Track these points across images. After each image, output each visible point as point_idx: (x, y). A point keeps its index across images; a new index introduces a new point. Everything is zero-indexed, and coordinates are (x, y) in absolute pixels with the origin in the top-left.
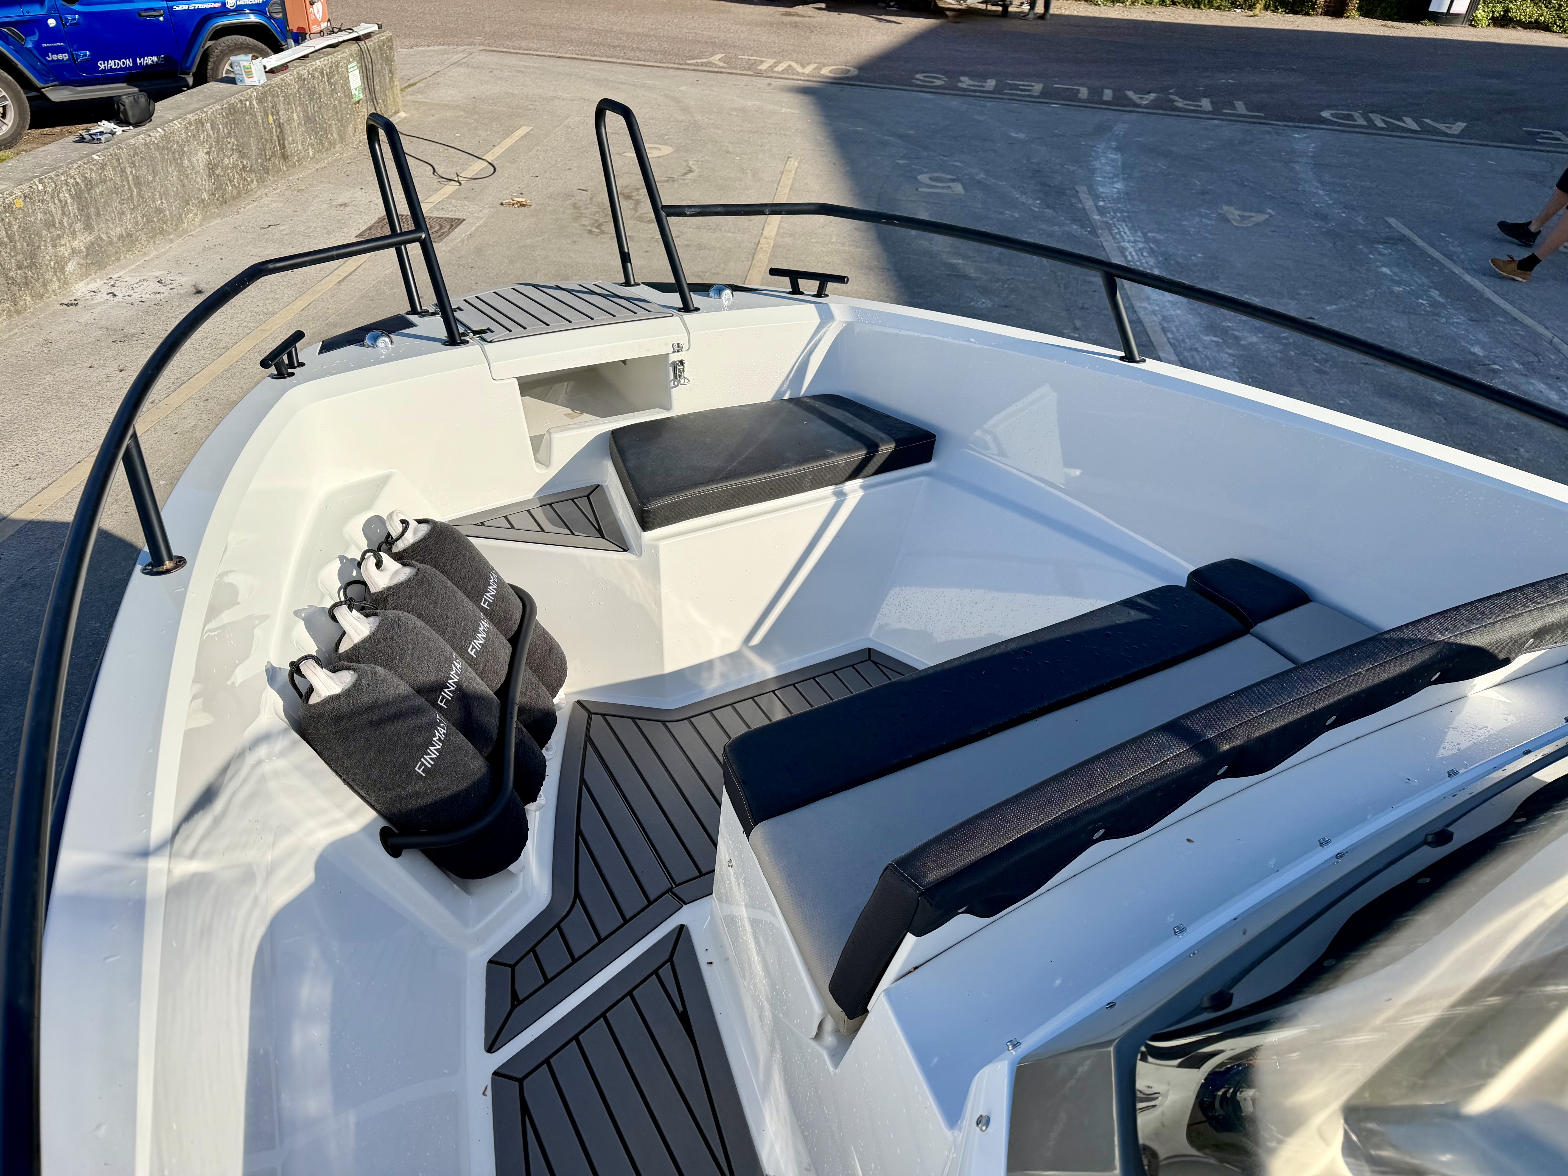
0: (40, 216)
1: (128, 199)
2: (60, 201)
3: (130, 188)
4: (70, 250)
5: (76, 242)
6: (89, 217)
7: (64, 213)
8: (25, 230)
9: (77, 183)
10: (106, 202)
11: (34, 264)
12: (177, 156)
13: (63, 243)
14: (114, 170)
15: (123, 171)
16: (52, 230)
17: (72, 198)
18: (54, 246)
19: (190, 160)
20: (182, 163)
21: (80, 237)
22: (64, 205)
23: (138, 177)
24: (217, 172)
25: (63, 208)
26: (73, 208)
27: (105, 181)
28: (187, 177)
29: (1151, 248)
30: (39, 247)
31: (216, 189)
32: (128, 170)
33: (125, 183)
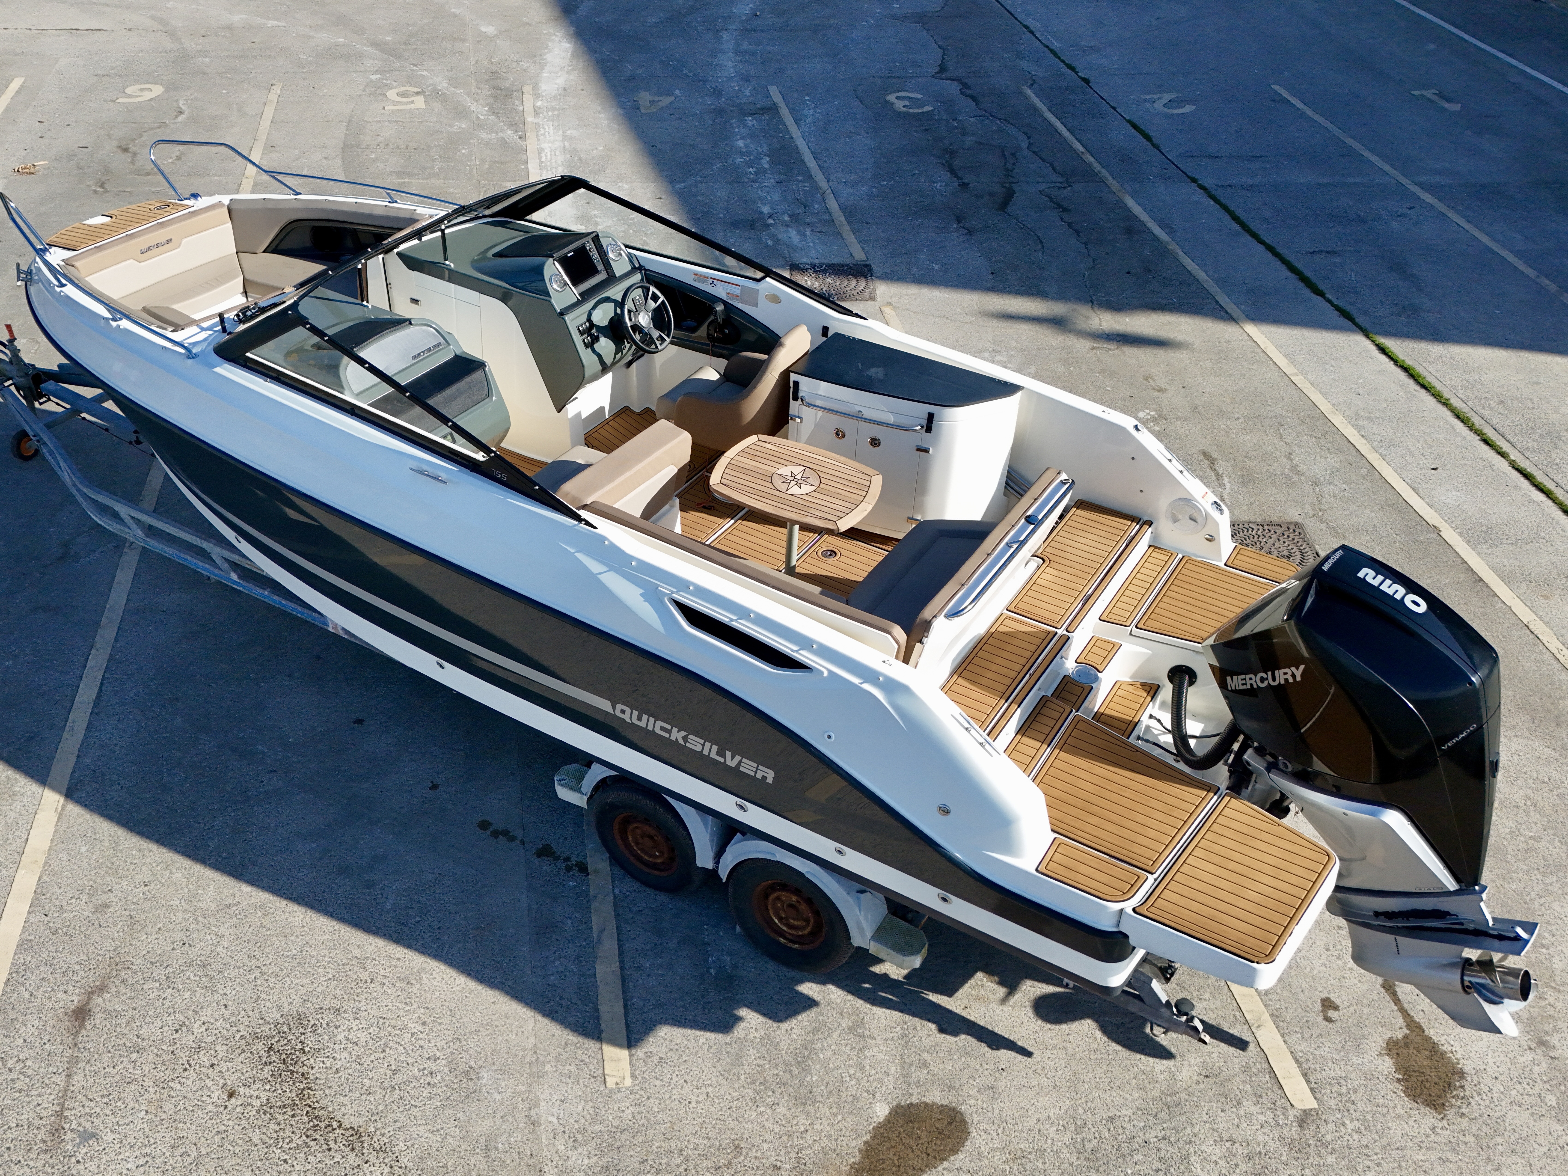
29: (564, 147)
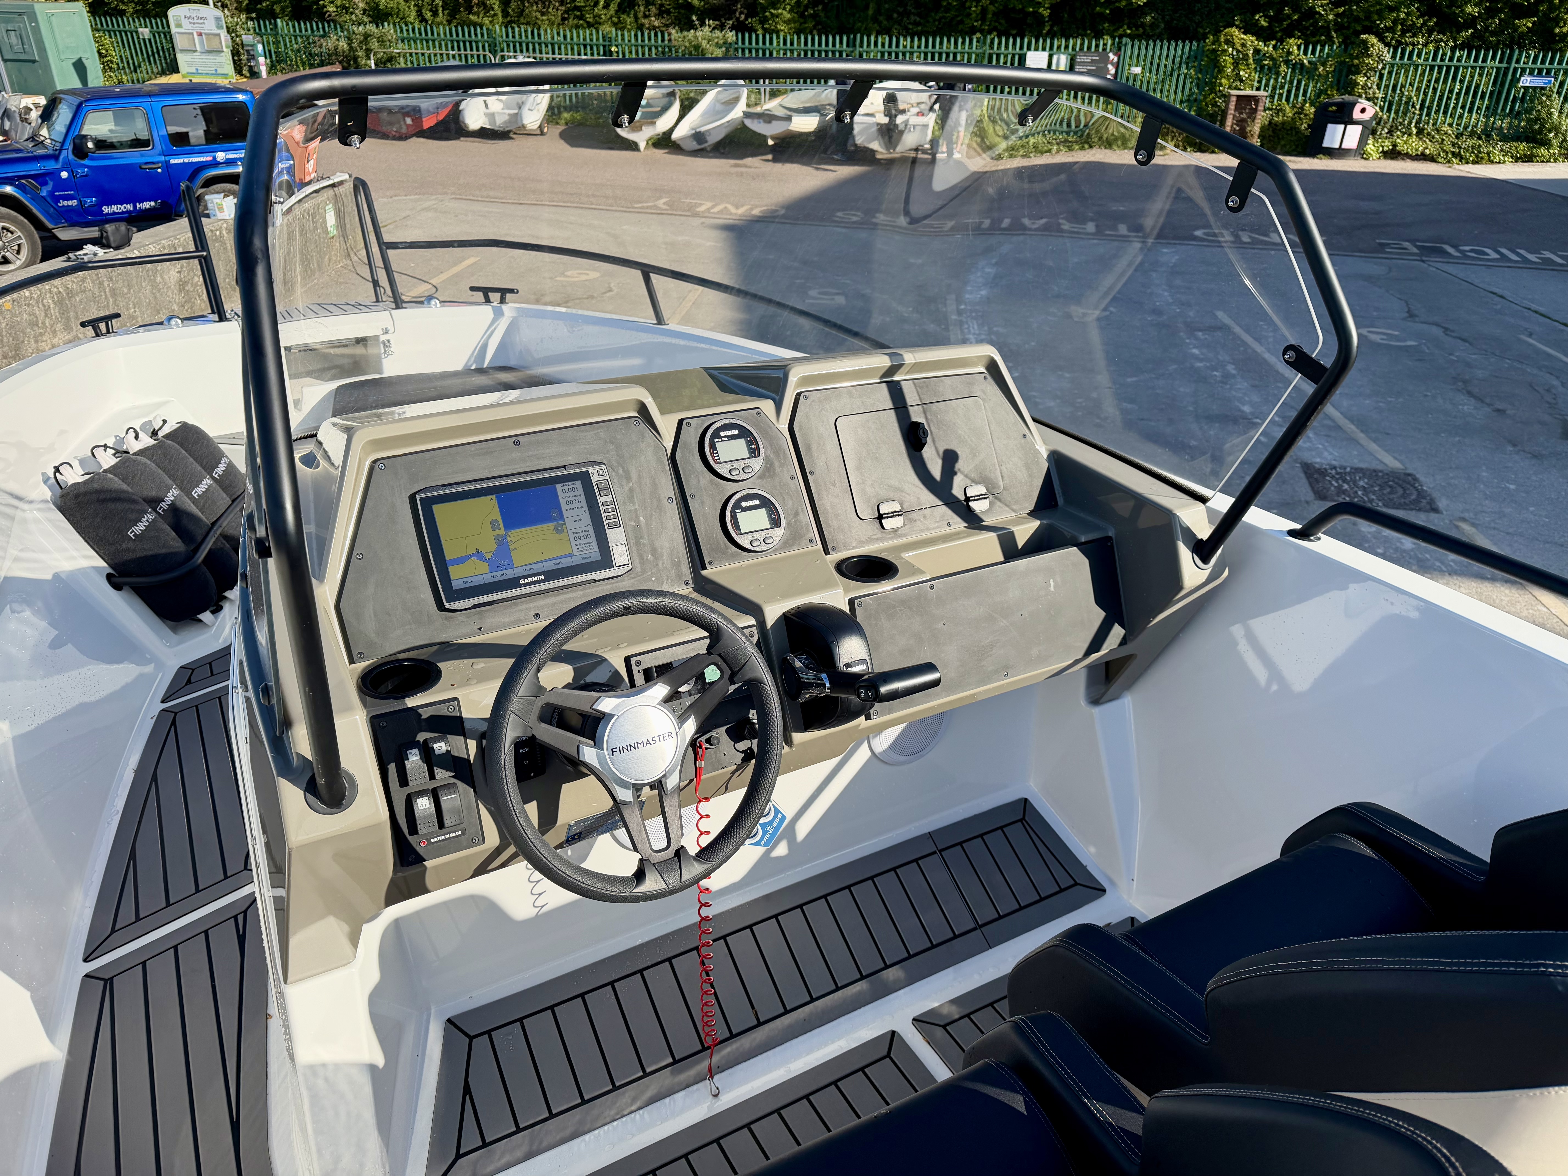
0: (25, 316)
1: (104, 307)
2: (44, 305)
3: (106, 298)
4: (50, 346)
5: (56, 340)
6: (68, 319)
7: (46, 316)
8: (12, 327)
9: (60, 292)
10: (84, 308)
11: (18, 355)
12: (151, 273)
13: (45, 339)
14: (93, 282)
15: (101, 283)
16: (36, 328)
17: (55, 303)
18: (36, 342)
19: (162, 277)
20: (155, 280)
21: (60, 335)
22: (47, 309)
23: (114, 290)
24: (187, 288)
25: (46, 311)
26: (54, 311)
27: (84, 291)
28: (159, 290)
30: (23, 342)
31: (185, 302)
32: (106, 284)
33: (103, 294)
